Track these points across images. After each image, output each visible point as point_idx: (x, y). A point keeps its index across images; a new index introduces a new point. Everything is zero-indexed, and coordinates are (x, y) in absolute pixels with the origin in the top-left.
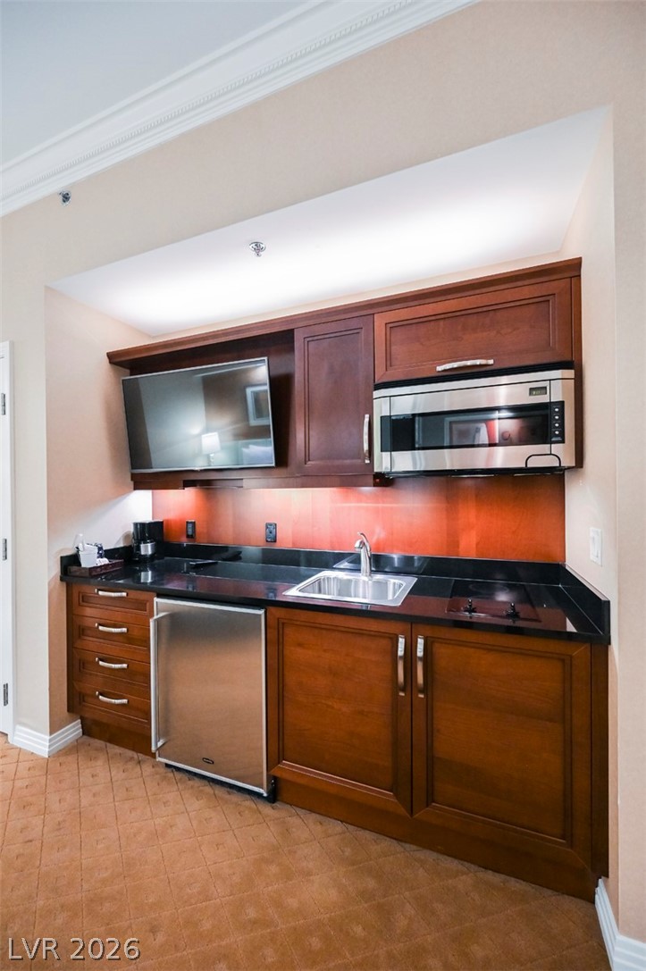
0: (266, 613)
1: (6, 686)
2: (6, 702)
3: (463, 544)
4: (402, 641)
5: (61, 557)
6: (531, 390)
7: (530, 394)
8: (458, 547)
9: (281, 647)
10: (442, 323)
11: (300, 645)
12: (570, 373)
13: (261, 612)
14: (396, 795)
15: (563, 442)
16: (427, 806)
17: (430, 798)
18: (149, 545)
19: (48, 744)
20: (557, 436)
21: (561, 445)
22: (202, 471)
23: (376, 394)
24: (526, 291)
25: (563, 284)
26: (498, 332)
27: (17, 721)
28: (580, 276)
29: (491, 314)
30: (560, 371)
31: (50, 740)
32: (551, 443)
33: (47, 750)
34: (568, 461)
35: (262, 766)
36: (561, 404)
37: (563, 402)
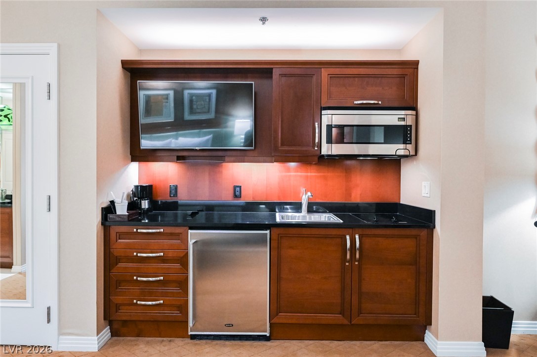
0: (270, 232)
1: (49, 309)
2: (49, 321)
3: (353, 195)
4: (348, 237)
5: (102, 208)
6: (399, 118)
7: (398, 121)
8: (351, 196)
9: (279, 250)
10: (356, 79)
11: (291, 248)
12: (414, 113)
13: (268, 232)
14: (343, 316)
15: (411, 144)
16: (358, 316)
17: (360, 312)
18: (147, 201)
19: (97, 342)
20: (409, 141)
21: (410, 145)
22: (200, 150)
23: (324, 112)
24: (395, 71)
25: (411, 70)
26: (383, 88)
27: (61, 333)
28: (417, 68)
29: (380, 79)
30: (411, 111)
31: (98, 339)
32: (406, 144)
33: (97, 346)
34: (413, 153)
35: (266, 320)
36: (411, 126)
37: (411, 125)
